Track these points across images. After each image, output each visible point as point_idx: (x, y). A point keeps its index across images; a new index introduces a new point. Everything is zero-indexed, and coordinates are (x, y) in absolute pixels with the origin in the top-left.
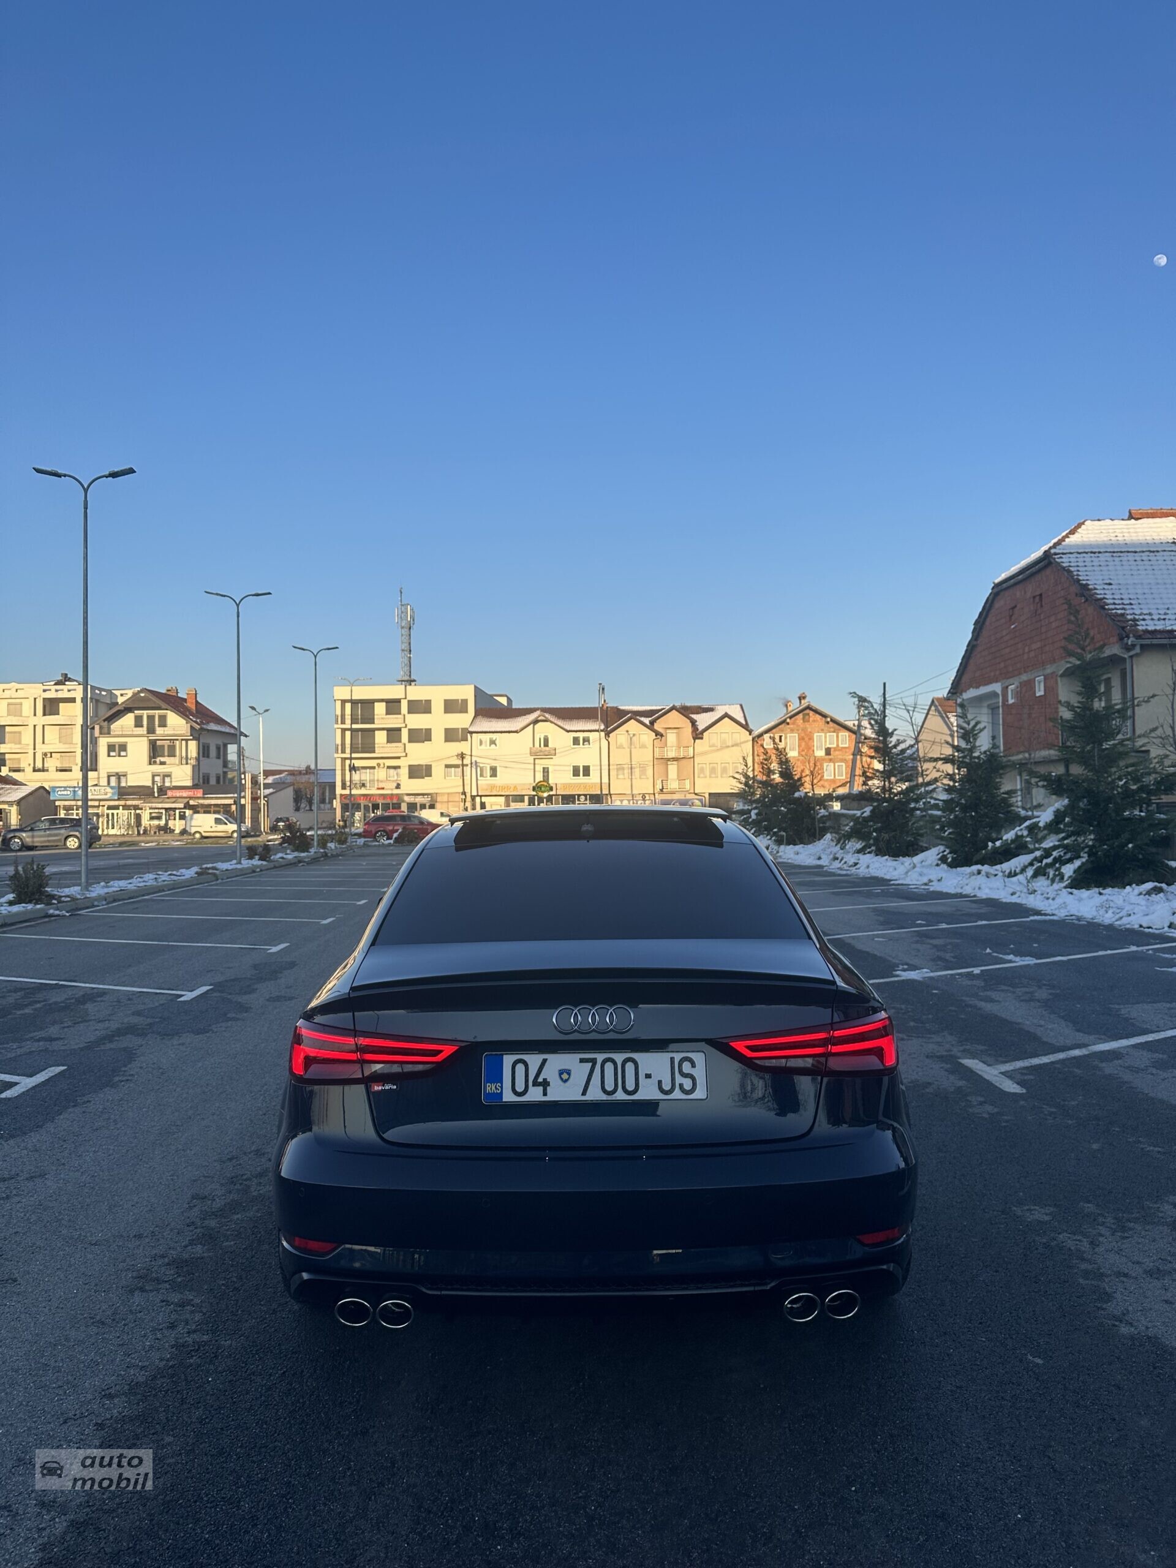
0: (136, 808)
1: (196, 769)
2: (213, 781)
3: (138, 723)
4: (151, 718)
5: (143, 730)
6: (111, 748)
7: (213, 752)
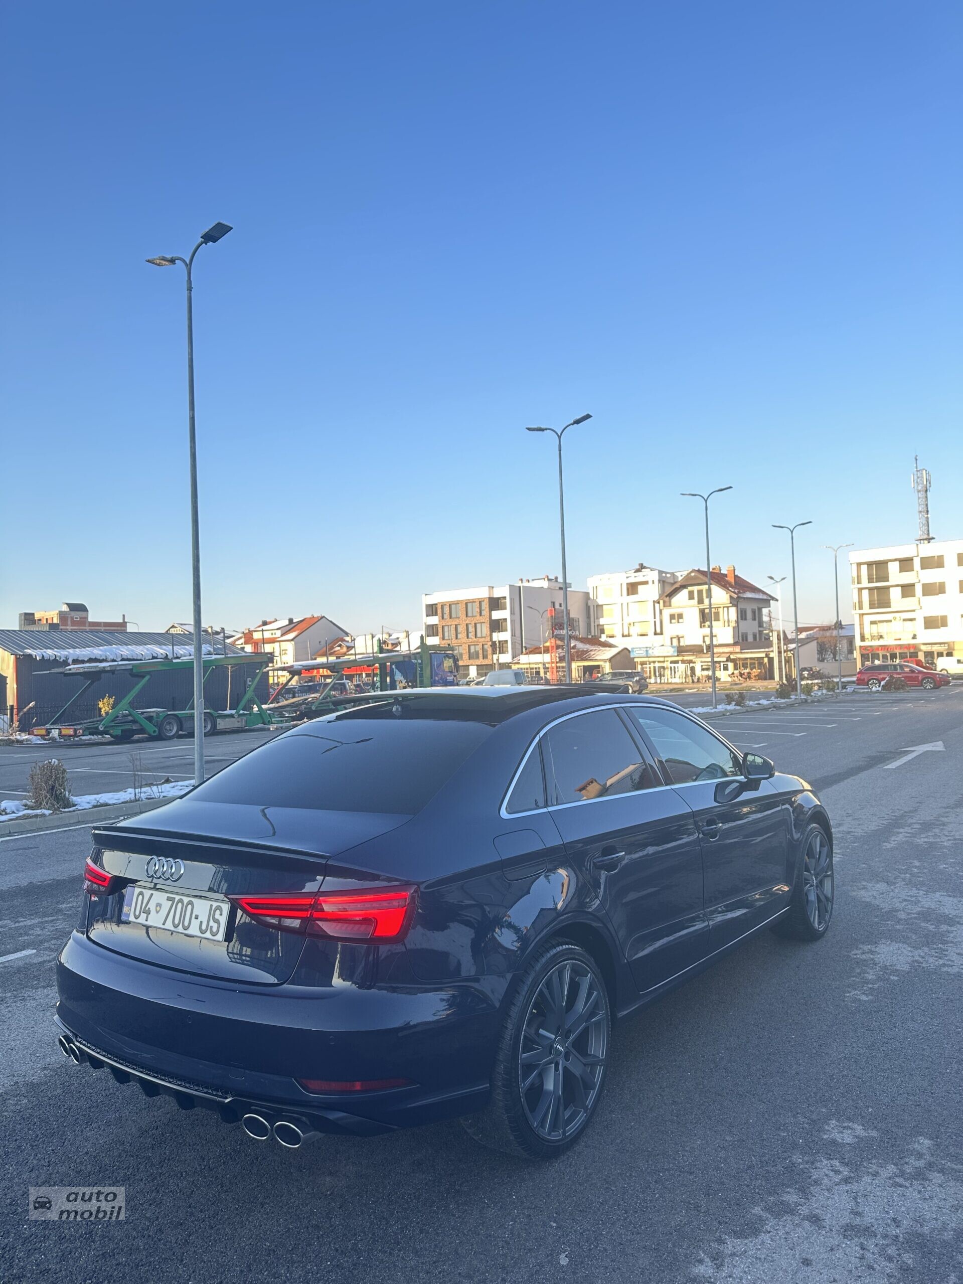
0: (691, 662)
1: (736, 629)
2: (750, 638)
3: (691, 597)
4: (700, 592)
5: (695, 601)
6: (672, 617)
7: (749, 615)
